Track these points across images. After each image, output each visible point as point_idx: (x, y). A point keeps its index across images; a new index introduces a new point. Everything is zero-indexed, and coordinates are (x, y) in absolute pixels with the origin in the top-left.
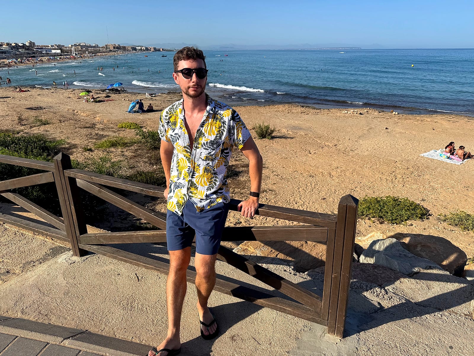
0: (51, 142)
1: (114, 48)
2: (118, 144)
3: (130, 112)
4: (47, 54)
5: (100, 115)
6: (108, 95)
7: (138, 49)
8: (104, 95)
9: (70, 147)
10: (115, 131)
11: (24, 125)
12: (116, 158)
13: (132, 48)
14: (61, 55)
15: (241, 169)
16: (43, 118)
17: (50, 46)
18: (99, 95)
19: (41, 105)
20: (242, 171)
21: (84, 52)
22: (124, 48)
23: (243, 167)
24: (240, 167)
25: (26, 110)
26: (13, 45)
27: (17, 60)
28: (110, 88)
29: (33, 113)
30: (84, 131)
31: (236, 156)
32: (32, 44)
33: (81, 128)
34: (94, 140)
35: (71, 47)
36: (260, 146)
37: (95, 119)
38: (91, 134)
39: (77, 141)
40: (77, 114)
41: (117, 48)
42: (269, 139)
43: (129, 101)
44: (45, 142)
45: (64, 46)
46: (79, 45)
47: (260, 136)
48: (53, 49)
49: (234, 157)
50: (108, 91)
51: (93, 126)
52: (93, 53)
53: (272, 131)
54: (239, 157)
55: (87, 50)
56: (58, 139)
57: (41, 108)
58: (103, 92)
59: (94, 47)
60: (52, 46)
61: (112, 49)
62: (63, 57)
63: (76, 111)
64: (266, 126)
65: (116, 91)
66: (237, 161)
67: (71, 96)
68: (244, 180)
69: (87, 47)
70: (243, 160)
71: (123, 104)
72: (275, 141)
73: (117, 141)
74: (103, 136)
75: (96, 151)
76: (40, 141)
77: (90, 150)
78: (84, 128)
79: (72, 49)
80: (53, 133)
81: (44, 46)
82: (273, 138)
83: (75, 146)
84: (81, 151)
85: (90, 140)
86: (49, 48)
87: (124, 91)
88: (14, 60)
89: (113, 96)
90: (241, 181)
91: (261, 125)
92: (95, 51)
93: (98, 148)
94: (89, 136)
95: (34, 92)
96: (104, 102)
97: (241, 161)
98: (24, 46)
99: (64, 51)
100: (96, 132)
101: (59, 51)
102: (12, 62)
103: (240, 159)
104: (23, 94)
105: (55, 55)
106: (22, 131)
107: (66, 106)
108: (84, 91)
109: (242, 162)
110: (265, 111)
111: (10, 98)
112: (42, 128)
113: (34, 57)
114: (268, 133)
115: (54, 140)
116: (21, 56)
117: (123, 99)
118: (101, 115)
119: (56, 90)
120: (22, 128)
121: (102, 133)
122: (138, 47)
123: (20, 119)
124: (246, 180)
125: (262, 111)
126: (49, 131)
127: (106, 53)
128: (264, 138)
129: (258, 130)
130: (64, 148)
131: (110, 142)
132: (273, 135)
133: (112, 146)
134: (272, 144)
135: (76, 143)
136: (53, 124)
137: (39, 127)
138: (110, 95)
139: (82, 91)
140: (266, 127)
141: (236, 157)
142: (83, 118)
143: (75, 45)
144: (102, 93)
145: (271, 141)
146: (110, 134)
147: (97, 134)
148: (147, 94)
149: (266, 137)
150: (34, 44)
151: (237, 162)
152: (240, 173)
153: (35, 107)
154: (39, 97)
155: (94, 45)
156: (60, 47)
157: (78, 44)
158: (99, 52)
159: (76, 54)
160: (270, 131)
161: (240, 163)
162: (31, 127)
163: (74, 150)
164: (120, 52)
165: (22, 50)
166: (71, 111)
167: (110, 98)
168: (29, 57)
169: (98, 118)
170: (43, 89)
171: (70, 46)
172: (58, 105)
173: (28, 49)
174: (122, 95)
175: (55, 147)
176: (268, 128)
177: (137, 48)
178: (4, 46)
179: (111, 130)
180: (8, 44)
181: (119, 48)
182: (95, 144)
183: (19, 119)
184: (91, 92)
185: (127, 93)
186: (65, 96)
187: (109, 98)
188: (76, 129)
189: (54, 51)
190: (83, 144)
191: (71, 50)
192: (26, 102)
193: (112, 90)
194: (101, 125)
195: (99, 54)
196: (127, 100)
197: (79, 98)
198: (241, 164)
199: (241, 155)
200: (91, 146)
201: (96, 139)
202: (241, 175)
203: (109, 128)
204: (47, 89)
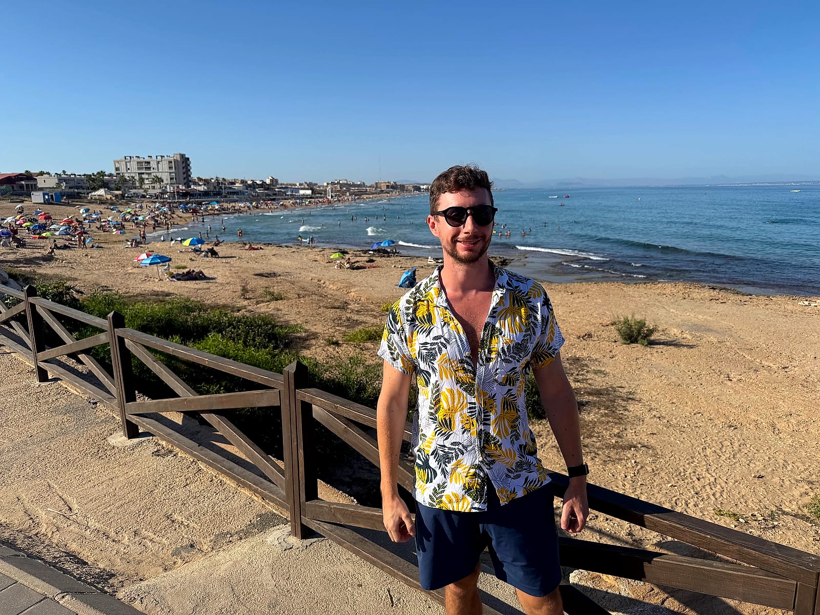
0: (281, 327)
1: (388, 187)
2: (378, 337)
3: (402, 287)
4: (293, 197)
5: (356, 289)
6: (372, 258)
7: (423, 189)
8: (366, 259)
9: (308, 336)
10: (376, 316)
11: (249, 299)
12: (373, 359)
13: (413, 187)
14: (311, 198)
15: (586, 398)
16: (276, 290)
17: (298, 184)
18: (358, 259)
19: (275, 271)
20: (587, 403)
21: (344, 193)
22: (402, 188)
23: (590, 394)
24: (584, 393)
25: (254, 276)
26: (250, 182)
27: (251, 204)
28: (375, 247)
29: (263, 282)
30: (331, 313)
31: (576, 373)
32: (274, 181)
33: (327, 307)
34: (344, 329)
35: (327, 186)
36: (625, 357)
37: (349, 294)
38: (340, 319)
39: (318, 328)
40: (324, 286)
41: (393, 187)
42: (643, 345)
43: (401, 269)
44: (274, 326)
45: (316, 184)
46: (338, 183)
47: (625, 339)
48: (302, 189)
49: (572, 374)
50: (372, 252)
51: (344, 306)
52: (356, 195)
53: (651, 332)
54: (582, 375)
55: (348, 190)
56: (293, 323)
57: (274, 275)
58: (365, 253)
59: (359, 186)
60: (300, 185)
61: (384, 188)
62: (313, 200)
63: (322, 282)
64: (639, 320)
65: (383, 253)
66: (578, 381)
67: (318, 258)
68: (591, 420)
69: (348, 186)
70: (590, 382)
71: (392, 273)
72: (655, 350)
73: (376, 332)
74: (357, 323)
75: (345, 345)
76: (267, 324)
77: (337, 344)
78: (332, 308)
79: (328, 189)
80: (287, 313)
81: (290, 185)
82: (652, 343)
83: (315, 336)
84: (322, 345)
85: (337, 328)
86: (297, 187)
87: (396, 254)
88: (248, 204)
89: (379, 260)
90: (586, 421)
91: (630, 318)
92: (359, 191)
93: (347, 341)
94: (337, 321)
95: (268, 250)
96: (365, 270)
97: (587, 383)
98: (263, 185)
99: (316, 192)
100: (348, 315)
101: (309, 192)
102: (244, 207)
103: (585, 379)
104: (253, 254)
105: (303, 198)
106: (245, 307)
107: (309, 273)
108: (338, 251)
109: (589, 384)
110: (636, 293)
111: (235, 259)
112: (273, 305)
113: (274, 200)
114: (642, 335)
115: (286, 325)
116: (257, 198)
117: (393, 266)
118: (359, 288)
119: (298, 248)
120: (246, 303)
121: (356, 317)
122: (423, 185)
123: (245, 290)
124: (595, 420)
125: (631, 292)
126: (281, 310)
127: (375, 195)
128: (633, 343)
129: (622, 327)
130: (299, 338)
131: (367, 332)
132: (652, 338)
133: (370, 339)
134: (649, 356)
135: (317, 331)
136: (289, 299)
137: (268, 303)
138: (374, 258)
139: (334, 251)
140: (639, 322)
141: (578, 375)
142: (331, 292)
143: (333, 183)
144: (363, 255)
145: (649, 349)
146: (368, 319)
147: (348, 319)
148: (430, 258)
149: (637, 342)
150: (277, 181)
151: (579, 384)
152: (584, 405)
153: (267, 274)
154: (274, 259)
155: (359, 183)
156: (311, 186)
157: (336, 182)
158: (365, 193)
159: (332, 197)
160: (647, 330)
161: (584, 386)
162: (258, 303)
163: (313, 342)
164: (395, 194)
165: (260, 190)
166: (316, 281)
167: (374, 264)
168: (268, 200)
169: (353, 294)
170: (281, 246)
171: (325, 184)
172: (298, 271)
173: (268, 189)
174: (392, 258)
175: (286, 336)
176: (642, 324)
177: (422, 187)
178: (237, 185)
179: (370, 313)
180: (243, 182)
181: (394, 187)
182: (344, 334)
183: (242, 290)
184: (347, 253)
185: (401, 256)
186: (309, 258)
187: (372, 264)
188: (320, 309)
189: (302, 192)
190: (327, 333)
191: (325, 191)
192: (256, 266)
193: (378, 251)
194: (356, 305)
195: (365, 197)
196: (399, 267)
197: (330, 262)
198: (586, 388)
199: (587, 372)
200: (338, 337)
201: (347, 327)
202: (584, 410)
203: (367, 311)
204: (287, 247)
